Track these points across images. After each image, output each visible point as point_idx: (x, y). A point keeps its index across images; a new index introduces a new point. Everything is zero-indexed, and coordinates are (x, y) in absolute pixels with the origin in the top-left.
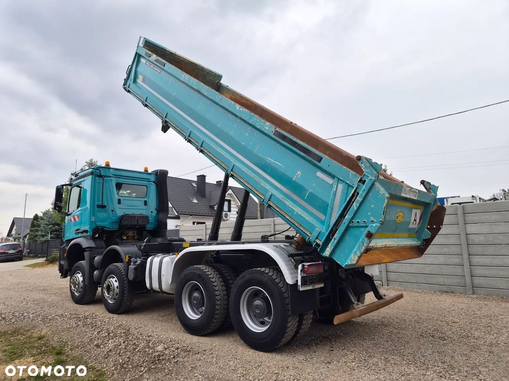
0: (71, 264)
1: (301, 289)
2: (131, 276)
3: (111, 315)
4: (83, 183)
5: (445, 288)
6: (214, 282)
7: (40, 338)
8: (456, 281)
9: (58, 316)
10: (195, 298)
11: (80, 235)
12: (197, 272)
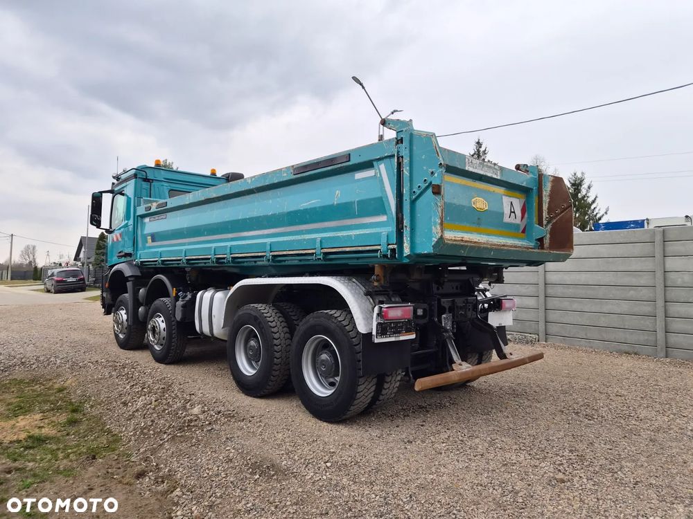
0: (114, 298)
1: (376, 341)
2: (179, 316)
3: (157, 365)
4: (125, 189)
5: (625, 347)
6: (274, 327)
7: (60, 390)
8: (643, 337)
9: (92, 363)
10: (252, 348)
11: (123, 259)
12: (252, 313)
